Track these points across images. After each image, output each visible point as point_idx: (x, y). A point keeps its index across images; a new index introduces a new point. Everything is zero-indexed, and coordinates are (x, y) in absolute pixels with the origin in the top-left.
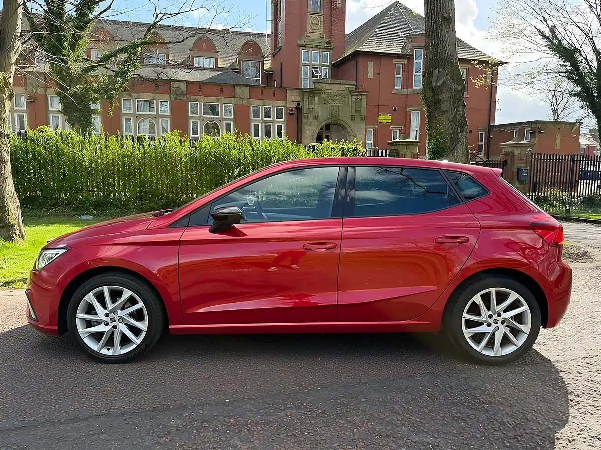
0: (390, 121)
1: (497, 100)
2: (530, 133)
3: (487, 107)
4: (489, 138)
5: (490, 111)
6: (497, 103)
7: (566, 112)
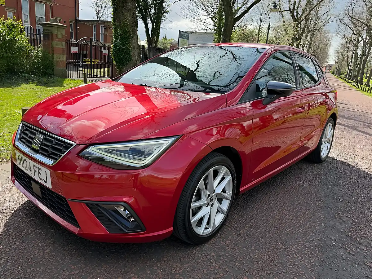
0: (5, 4)
1: (79, 2)
2: (104, 28)
3: (74, 6)
4: (76, 27)
5: (76, 9)
6: (79, 4)
7: (104, 16)
